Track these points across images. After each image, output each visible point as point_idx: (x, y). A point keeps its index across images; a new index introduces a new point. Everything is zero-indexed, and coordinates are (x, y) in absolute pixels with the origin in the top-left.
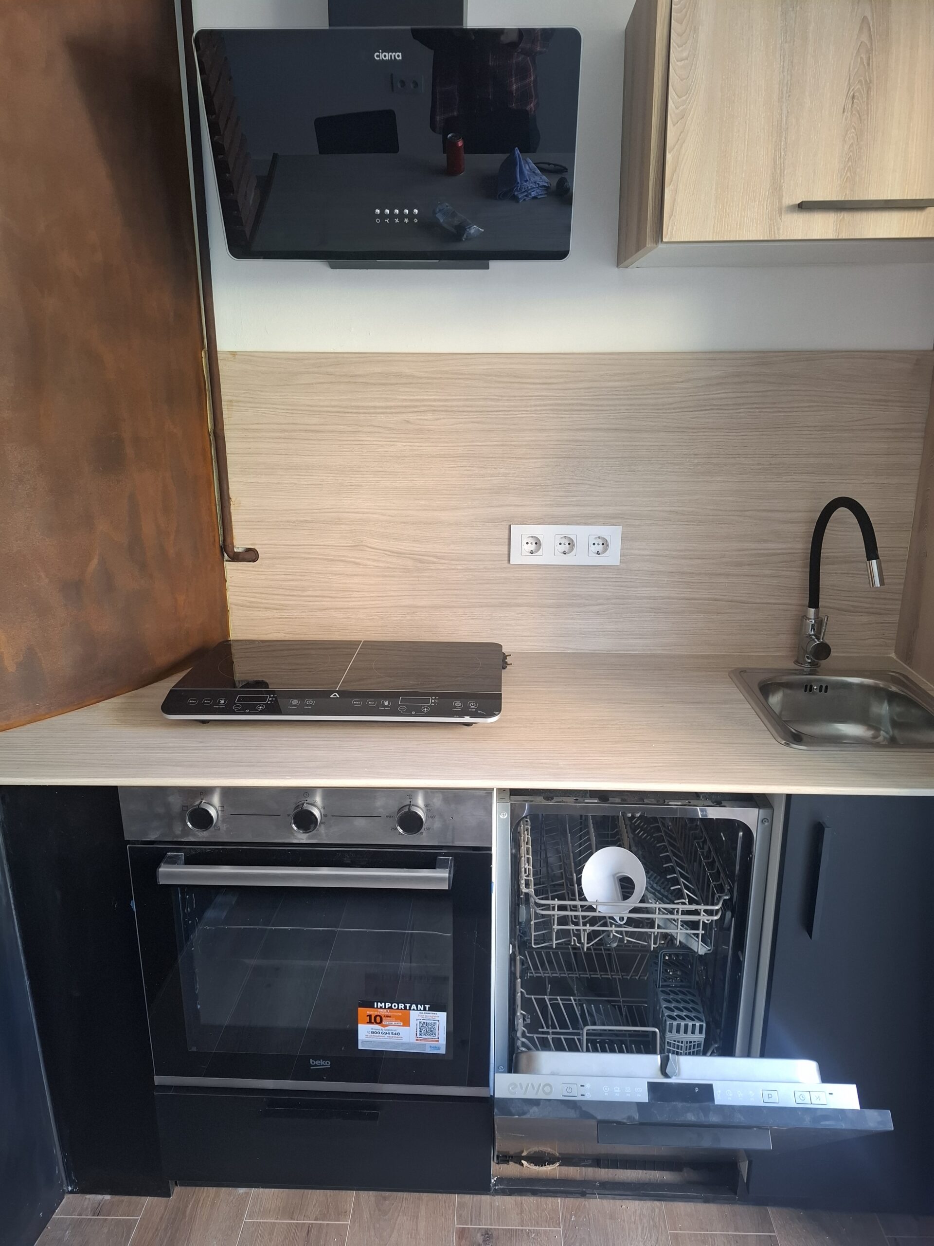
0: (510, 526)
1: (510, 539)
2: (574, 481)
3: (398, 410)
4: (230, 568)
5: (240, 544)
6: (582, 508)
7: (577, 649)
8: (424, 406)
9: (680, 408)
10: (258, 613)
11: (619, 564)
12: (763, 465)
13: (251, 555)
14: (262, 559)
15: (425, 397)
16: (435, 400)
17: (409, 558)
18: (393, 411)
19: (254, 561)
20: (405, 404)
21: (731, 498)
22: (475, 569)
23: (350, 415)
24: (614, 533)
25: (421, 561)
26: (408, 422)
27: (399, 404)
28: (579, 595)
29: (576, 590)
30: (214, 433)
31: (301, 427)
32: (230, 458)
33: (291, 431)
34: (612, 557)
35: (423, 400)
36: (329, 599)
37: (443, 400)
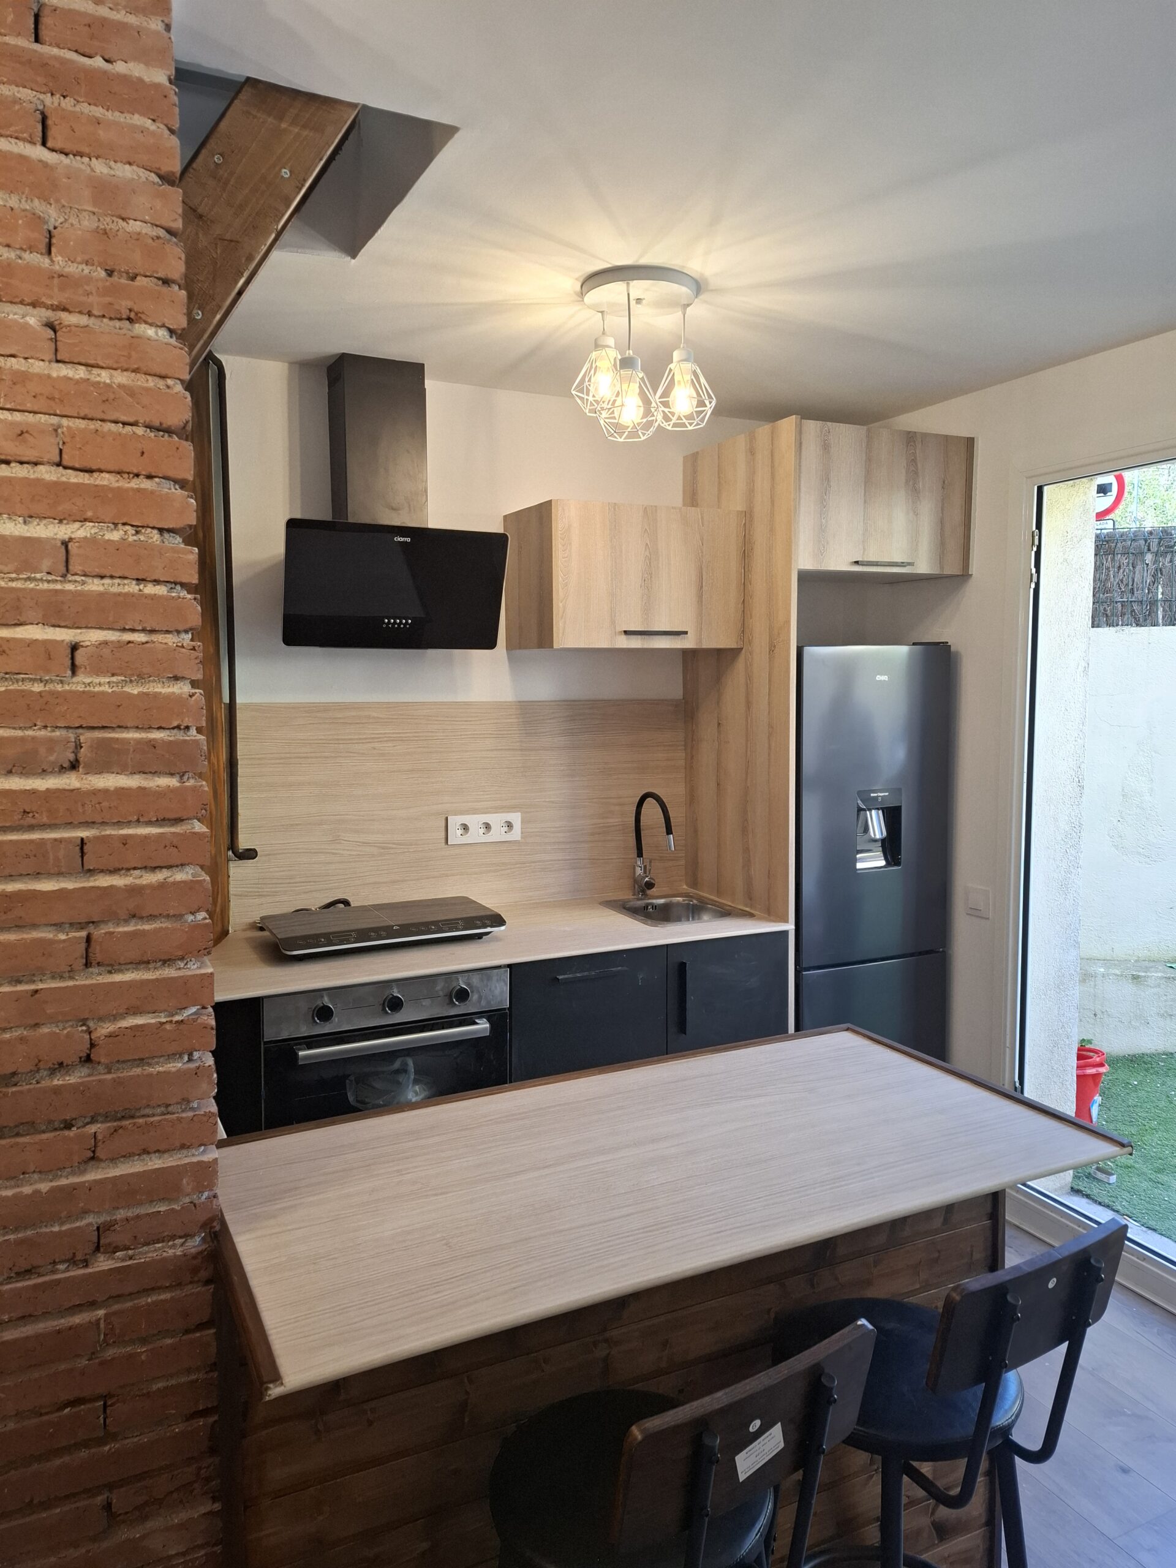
0: (448, 817)
1: (447, 827)
2: (486, 784)
4: (233, 864)
5: (243, 845)
6: (496, 802)
8: (385, 737)
11: (519, 839)
13: (250, 854)
14: (260, 856)
15: (386, 731)
16: (394, 733)
17: (373, 846)
18: (364, 741)
19: (254, 858)
20: (372, 736)
22: (421, 851)
23: (333, 745)
24: (516, 818)
26: (374, 749)
27: (369, 736)
28: (495, 864)
29: (494, 859)
31: (297, 755)
32: (240, 780)
33: (289, 758)
34: (516, 834)
35: (384, 733)
36: (314, 884)
37: (399, 733)
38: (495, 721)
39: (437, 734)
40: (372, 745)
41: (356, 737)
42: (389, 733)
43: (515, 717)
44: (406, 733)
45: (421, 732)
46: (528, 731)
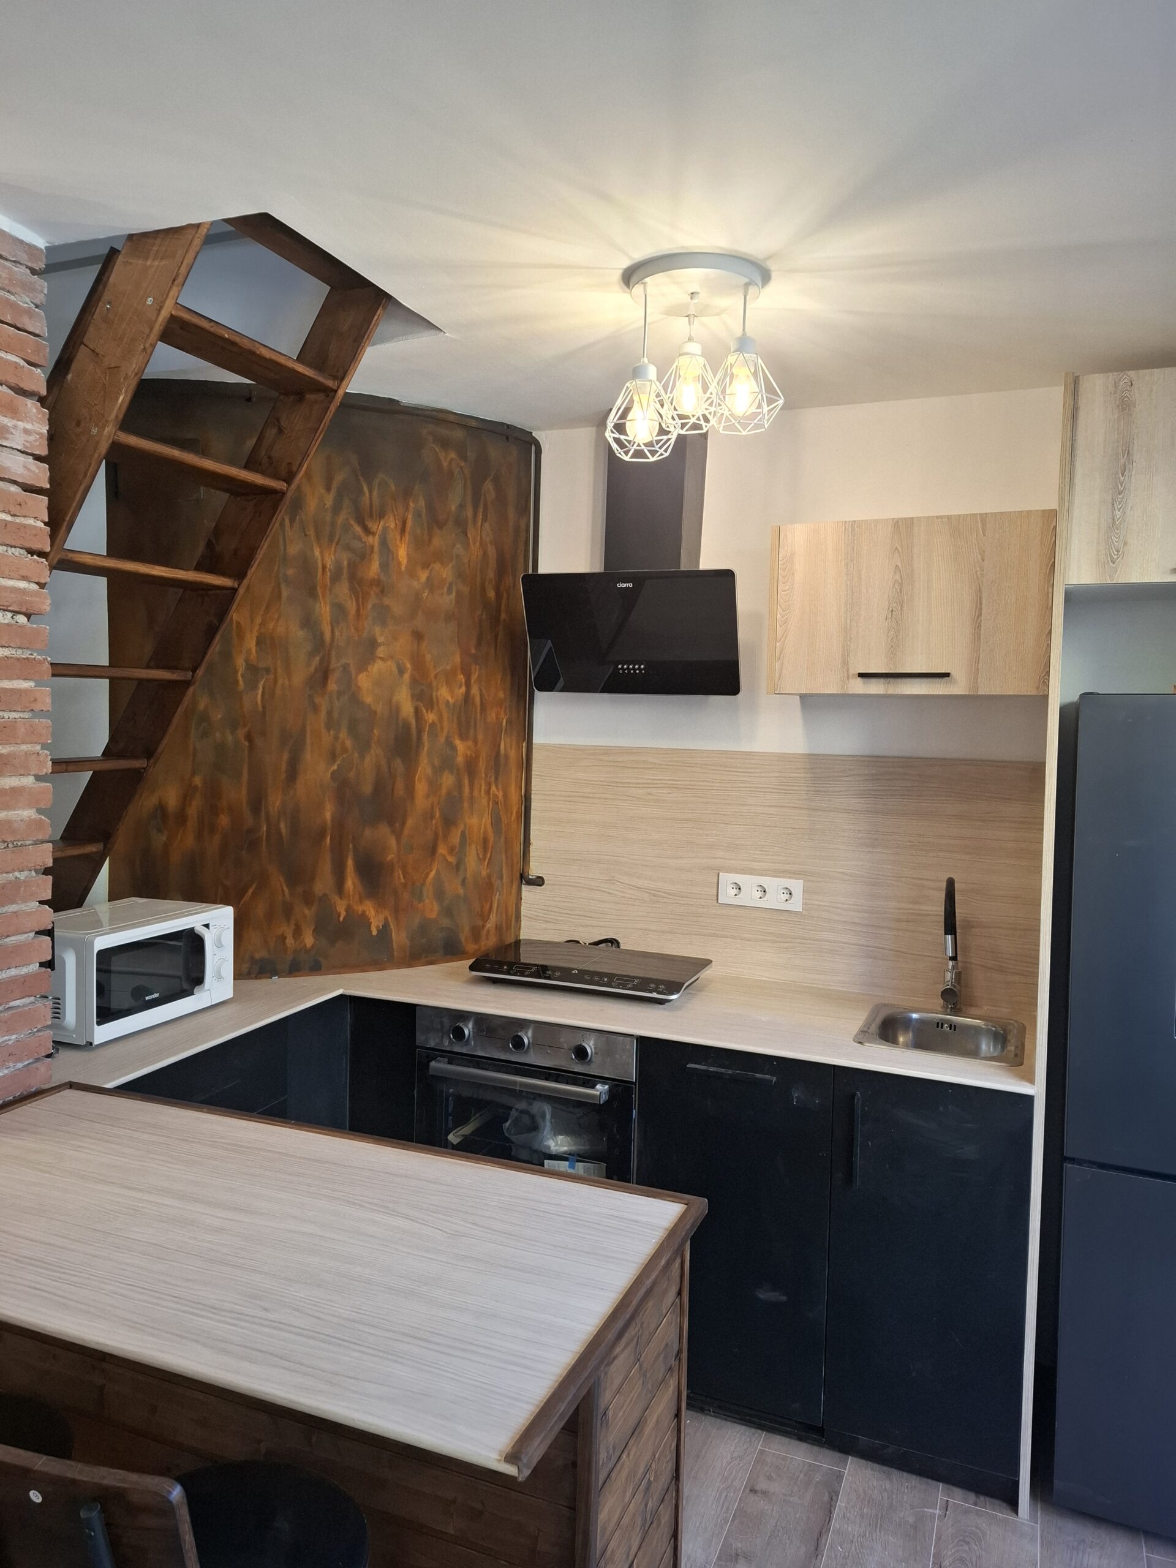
0: (719, 874)
1: (718, 883)
2: (767, 844)
3: (644, 786)
4: (525, 888)
5: (534, 871)
6: (773, 864)
7: (771, 978)
8: (662, 783)
9: (846, 795)
10: (540, 924)
11: (801, 911)
12: (913, 842)
13: (539, 882)
14: (548, 885)
15: (663, 778)
16: (669, 780)
17: (646, 892)
18: (641, 786)
19: (541, 886)
20: (649, 781)
21: (889, 867)
22: (692, 905)
23: (611, 787)
24: (797, 886)
25: (654, 895)
26: (650, 794)
27: (646, 781)
28: (772, 933)
29: (770, 928)
30: (525, 796)
31: (581, 794)
32: (533, 813)
33: (573, 796)
34: (796, 904)
35: (661, 780)
36: (589, 918)
37: (676, 780)
38: (780, 774)
39: (714, 784)
40: (649, 790)
41: (633, 781)
42: (666, 780)
43: (803, 771)
44: (682, 780)
45: (697, 781)
46: (818, 789)
